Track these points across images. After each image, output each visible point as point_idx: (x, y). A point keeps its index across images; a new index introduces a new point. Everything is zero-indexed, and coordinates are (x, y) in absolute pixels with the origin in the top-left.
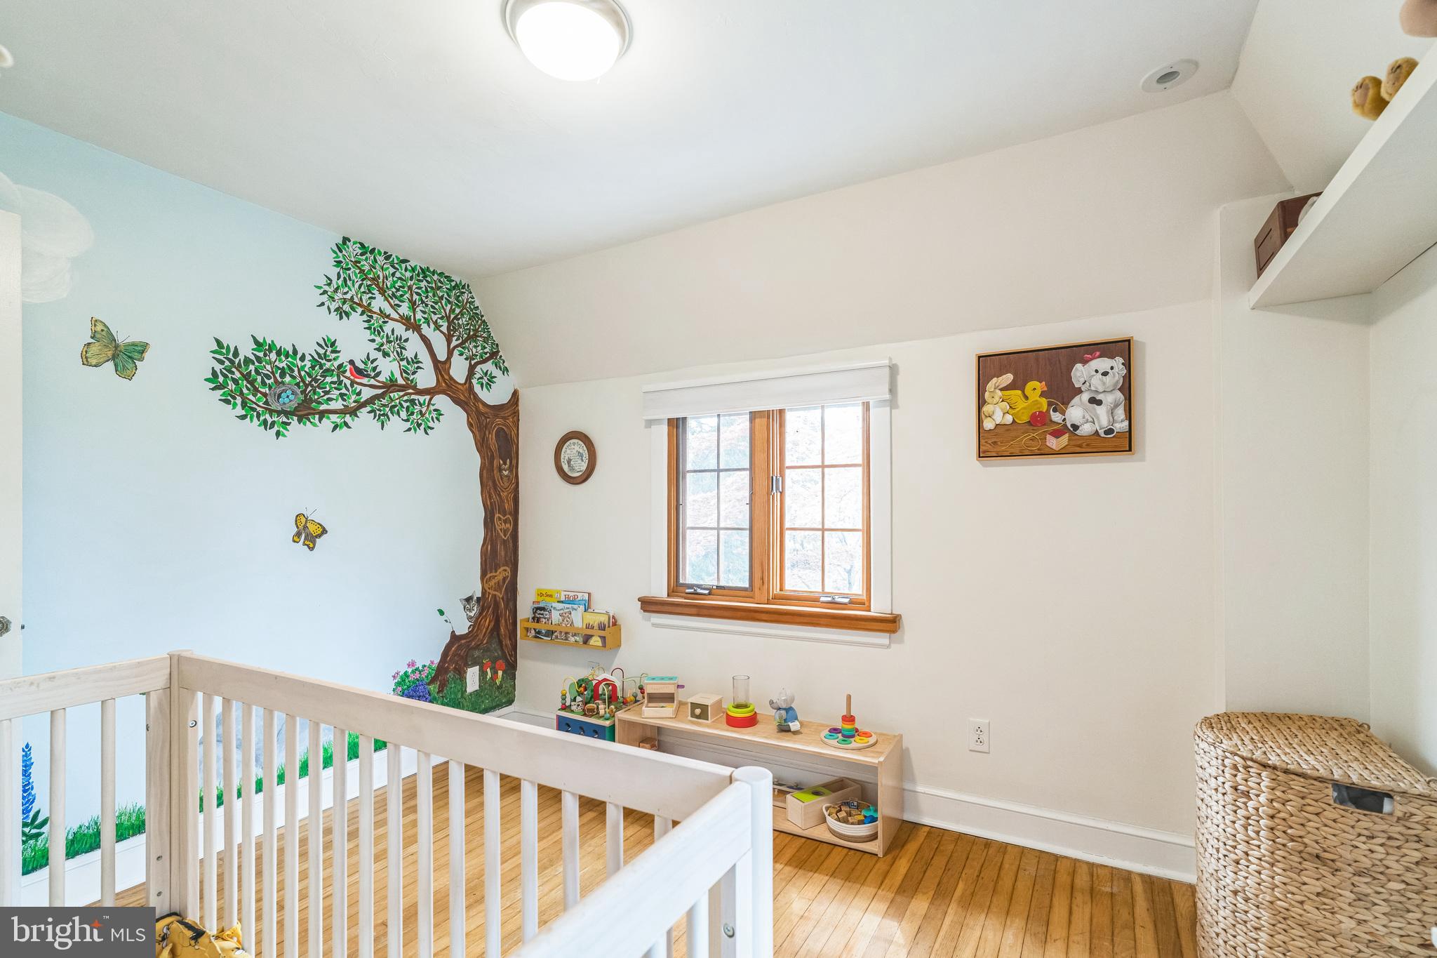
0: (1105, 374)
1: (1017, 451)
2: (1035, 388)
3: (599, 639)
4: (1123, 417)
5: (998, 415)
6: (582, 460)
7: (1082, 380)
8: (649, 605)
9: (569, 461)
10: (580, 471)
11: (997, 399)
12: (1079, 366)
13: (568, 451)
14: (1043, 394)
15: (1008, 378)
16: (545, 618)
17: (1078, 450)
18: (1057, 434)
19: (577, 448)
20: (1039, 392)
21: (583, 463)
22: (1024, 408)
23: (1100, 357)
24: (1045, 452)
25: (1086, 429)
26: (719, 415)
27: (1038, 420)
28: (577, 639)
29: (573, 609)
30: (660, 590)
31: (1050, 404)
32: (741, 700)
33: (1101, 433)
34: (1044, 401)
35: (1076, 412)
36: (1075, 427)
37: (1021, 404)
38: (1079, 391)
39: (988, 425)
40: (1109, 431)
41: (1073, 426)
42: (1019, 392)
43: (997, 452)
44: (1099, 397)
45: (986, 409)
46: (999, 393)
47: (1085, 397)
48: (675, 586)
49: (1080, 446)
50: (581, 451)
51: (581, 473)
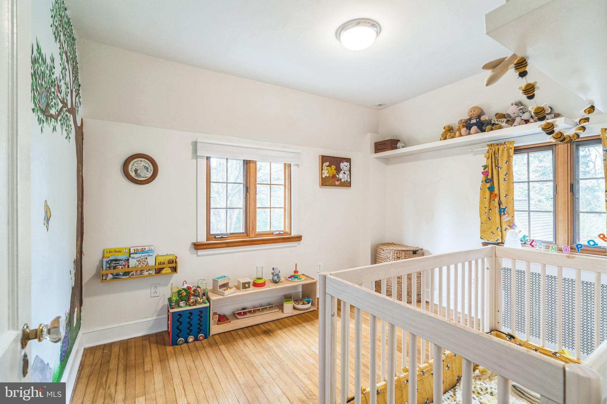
0: (346, 166)
1: (329, 185)
2: (333, 167)
3: (169, 269)
4: (349, 178)
5: (326, 174)
6: (148, 171)
7: (342, 167)
8: (197, 246)
9: (136, 171)
10: (146, 177)
11: (325, 169)
12: (341, 163)
13: (135, 165)
14: (335, 169)
15: (328, 163)
16: (121, 265)
17: (341, 185)
18: (338, 181)
19: (143, 163)
20: (334, 169)
21: (148, 173)
22: (331, 173)
23: (345, 162)
24: (335, 185)
25: (343, 180)
26: (227, 159)
27: (334, 176)
28: (151, 272)
29: (149, 255)
30: (202, 239)
31: (336, 172)
32: (260, 276)
33: (345, 181)
34: (335, 171)
35: (341, 176)
36: (341, 179)
37: (331, 172)
38: (341, 170)
39: (324, 176)
40: (347, 181)
41: (340, 179)
42: (330, 168)
43: (325, 184)
44: (345, 172)
45: (323, 171)
46: (326, 167)
47: (343, 171)
48: (209, 236)
49: (342, 184)
50: (147, 166)
51: (146, 178)
